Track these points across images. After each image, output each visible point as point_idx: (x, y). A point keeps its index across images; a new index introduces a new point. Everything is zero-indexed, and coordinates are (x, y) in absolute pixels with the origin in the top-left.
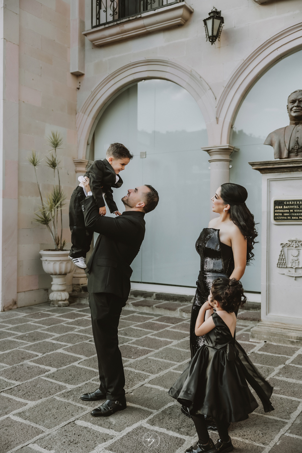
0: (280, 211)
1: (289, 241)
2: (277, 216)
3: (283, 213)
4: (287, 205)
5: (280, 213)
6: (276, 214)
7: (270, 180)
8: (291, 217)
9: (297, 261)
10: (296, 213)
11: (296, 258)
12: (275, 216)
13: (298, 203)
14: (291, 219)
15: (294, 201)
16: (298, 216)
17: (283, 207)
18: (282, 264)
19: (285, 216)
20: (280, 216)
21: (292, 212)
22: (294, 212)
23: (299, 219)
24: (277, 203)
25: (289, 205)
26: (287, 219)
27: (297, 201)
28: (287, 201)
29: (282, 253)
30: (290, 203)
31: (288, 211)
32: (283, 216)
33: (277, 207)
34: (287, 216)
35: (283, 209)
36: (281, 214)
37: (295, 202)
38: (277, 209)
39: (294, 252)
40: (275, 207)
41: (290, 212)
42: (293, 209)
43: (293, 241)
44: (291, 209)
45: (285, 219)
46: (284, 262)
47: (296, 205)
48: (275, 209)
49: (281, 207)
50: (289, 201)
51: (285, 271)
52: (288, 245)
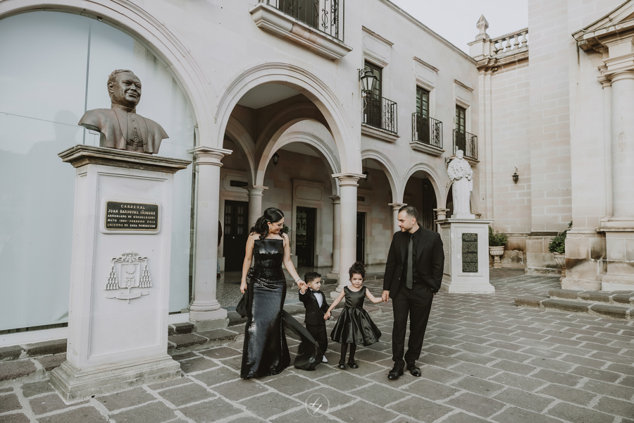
0: (115, 216)
1: (123, 255)
2: (110, 222)
3: (118, 219)
4: (124, 209)
5: (114, 218)
6: (109, 220)
7: (101, 174)
8: (129, 225)
9: (133, 280)
10: (135, 219)
11: (132, 276)
12: (107, 223)
13: (138, 207)
14: (129, 227)
15: (133, 205)
16: (138, 224)
17: (119, 211)
18: (112, 285)
19: (121, 223)
20: (114, 222)
21: (130, 219)
22: (132, 219)
23: (138, 228)
24: (111, 205)
25: (127, 209)
26: (124, 227)
27: (136, 205)
28: (124, 204)
29: (114, 271)
30: (129, 207)
31: (125, 217)
32: (118, 222)
33: (111, 211)
34: (123, 223)
35: (119, 214)
36: (116, 220)
37: (134, 207)
38: (110, 214)
39: (130, 268)
40: (108, 210)
41: (127, 219)
42: (132, 215)
43: (128, 255)
44: (129, 214)
45: (120, 227)
46: (116, 282)
47: (136, 210)
48: (108, 214)
49: (117, 211)
50: (127, 204)
51: (117, 294)
52: (122, 260)
